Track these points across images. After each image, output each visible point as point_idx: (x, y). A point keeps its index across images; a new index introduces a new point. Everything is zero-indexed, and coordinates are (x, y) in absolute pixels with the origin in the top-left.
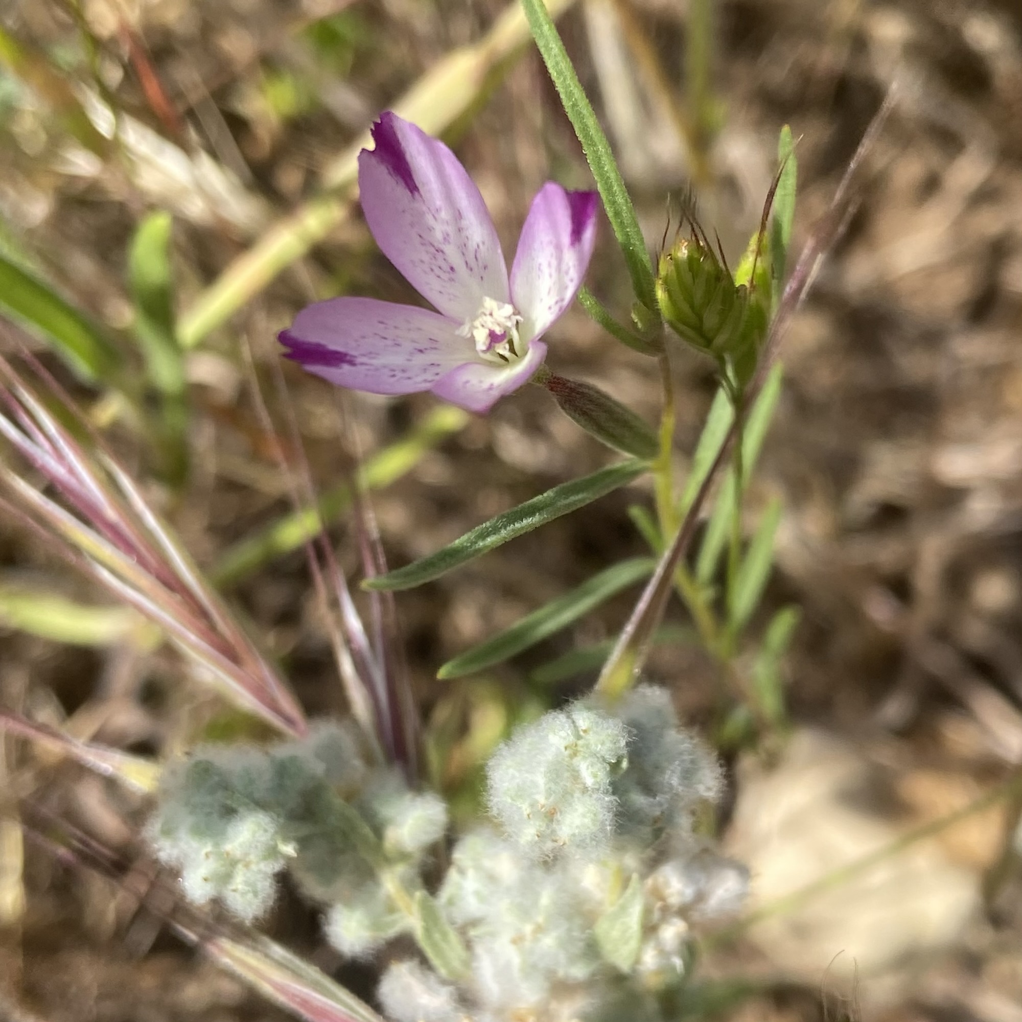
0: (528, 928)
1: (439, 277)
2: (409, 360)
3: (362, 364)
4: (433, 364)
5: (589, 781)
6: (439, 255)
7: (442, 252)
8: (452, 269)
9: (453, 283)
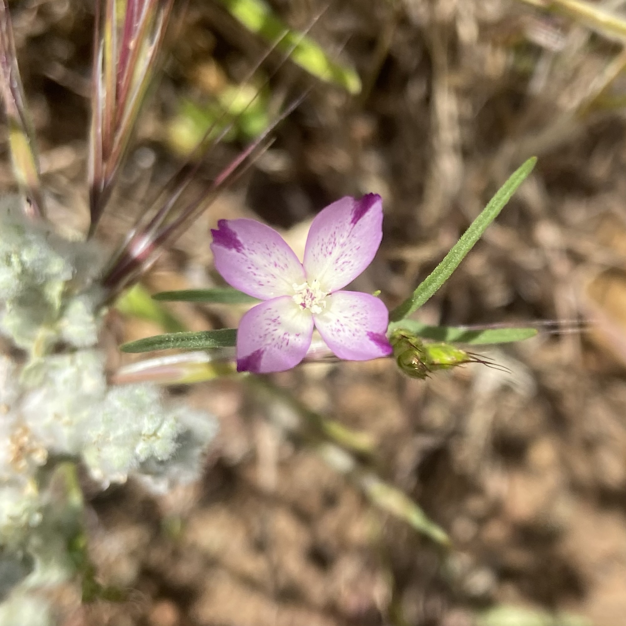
0: (66, 418)
1: (322, 249)
2: (265, 266)
3: (243, 254)
4: (273, 275)
5: (137, 451)
6: (332, 245)
7: (335, 245)
8: (331, 253)
9: (325, 257)
